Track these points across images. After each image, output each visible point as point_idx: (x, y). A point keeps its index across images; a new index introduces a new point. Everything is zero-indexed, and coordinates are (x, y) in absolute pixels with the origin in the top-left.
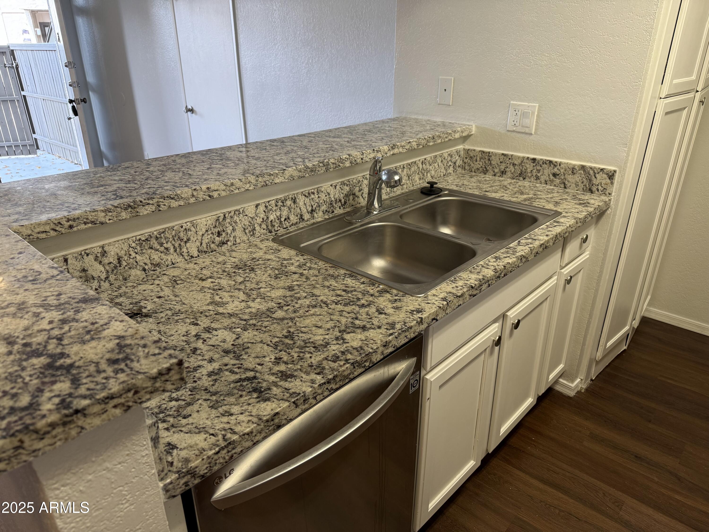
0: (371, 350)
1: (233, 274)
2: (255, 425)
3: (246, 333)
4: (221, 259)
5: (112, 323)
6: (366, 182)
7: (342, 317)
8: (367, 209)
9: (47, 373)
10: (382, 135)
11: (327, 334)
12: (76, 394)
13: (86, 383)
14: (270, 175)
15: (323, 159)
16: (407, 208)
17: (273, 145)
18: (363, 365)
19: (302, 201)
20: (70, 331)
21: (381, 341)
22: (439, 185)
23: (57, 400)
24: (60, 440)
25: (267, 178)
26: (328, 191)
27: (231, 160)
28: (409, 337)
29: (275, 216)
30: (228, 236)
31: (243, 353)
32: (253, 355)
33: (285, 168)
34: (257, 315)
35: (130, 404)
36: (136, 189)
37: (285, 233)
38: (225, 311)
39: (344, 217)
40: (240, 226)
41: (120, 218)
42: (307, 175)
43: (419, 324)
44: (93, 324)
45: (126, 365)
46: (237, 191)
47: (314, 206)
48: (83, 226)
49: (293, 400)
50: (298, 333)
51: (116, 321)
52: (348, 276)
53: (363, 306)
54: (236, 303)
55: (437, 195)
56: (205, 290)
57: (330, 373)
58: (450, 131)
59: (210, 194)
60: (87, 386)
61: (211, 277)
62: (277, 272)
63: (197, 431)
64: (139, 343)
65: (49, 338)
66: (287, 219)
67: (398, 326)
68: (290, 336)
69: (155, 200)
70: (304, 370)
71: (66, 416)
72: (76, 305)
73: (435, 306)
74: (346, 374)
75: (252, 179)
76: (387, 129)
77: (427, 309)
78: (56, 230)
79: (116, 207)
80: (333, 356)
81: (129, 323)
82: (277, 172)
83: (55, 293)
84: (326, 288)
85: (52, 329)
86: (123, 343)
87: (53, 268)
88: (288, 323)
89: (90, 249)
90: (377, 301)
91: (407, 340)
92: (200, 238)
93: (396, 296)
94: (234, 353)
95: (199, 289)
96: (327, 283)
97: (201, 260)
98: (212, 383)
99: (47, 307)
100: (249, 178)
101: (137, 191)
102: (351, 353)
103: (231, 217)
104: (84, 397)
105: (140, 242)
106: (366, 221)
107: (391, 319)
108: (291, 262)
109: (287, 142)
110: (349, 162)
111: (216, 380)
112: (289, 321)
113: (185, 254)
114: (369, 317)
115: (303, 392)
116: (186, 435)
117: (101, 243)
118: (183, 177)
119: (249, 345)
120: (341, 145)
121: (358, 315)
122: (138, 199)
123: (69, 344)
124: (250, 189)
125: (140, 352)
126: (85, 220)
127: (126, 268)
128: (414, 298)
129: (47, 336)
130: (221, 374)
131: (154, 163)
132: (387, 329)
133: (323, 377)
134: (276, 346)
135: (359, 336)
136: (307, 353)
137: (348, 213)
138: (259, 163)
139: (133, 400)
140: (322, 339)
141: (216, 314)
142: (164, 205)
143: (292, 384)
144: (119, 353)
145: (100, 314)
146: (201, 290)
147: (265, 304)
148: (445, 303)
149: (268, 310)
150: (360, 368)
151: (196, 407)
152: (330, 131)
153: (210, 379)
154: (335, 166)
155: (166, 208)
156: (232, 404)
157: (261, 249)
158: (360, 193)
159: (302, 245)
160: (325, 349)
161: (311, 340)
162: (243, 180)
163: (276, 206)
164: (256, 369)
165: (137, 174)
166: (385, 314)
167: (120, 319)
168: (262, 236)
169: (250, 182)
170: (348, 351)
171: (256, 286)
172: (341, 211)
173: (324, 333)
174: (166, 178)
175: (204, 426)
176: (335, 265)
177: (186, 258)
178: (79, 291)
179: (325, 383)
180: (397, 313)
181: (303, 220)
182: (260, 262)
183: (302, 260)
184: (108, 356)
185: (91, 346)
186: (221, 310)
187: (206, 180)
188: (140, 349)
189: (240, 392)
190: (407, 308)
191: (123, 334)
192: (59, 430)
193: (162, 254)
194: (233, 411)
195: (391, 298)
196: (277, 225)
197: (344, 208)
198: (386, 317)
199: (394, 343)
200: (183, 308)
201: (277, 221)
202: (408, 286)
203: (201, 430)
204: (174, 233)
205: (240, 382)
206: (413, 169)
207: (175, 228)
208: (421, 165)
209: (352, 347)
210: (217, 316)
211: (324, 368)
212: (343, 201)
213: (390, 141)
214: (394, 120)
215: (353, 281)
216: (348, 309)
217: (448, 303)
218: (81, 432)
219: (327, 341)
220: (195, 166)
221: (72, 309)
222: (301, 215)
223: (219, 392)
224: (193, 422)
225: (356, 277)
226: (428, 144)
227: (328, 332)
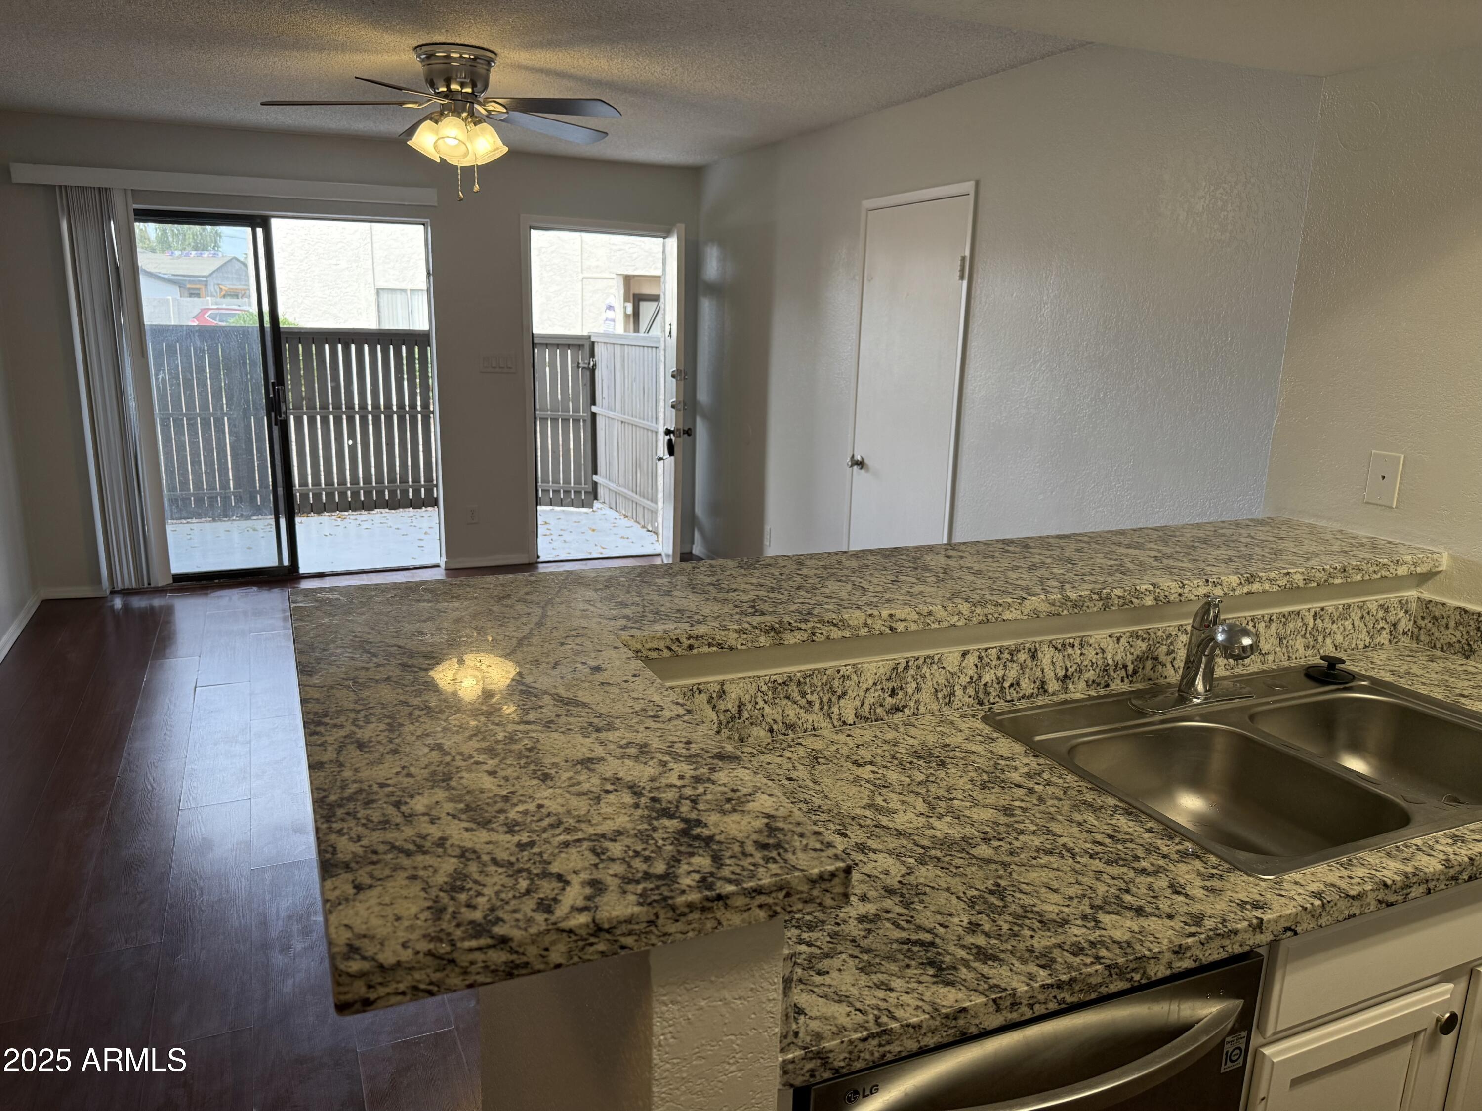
0: (1147, 953)
1: (909, 765)
2: (927, 1016)
3: (923, 869)
4: (890, 735)
5: (758, 795)
6: (1184, 638)
7: (1098, 883)
8: (1179, 691)
9: (682, 840)
10: (1231, 553)
11: (1068, 906)
12: (719, 876)
13: (730, 865)
14: (997, 605)
15: (1100, 586)
16: (1268, 703)
17: (1008, 551)
18: (1128, 976)
19: (1048, 656)
20: (705, 794)
21: (1171, 942)
22: (1349, 666)
23: (697, 877)
24: (693, 930)
25: (990, 609)
26: (1103, 645)
27: (931, 571)
28: (1229, 949)
29: (993, 675)
30: (908, 698)
31: (916, 899)
32: (933, 908)
33: (1025, 596)
34: (945, 843)
35: (778, 909)
36: (782, 603)
37: (1007, 709)
38: (891, 825)
39: (1130, 699)
40: (930, 684)
41: (756, 644)
42: (1065, 612)
43: (1254, 929)
44: (733, 790)
45: (779, 854)
46: (936, 625)
47: (1070, 670)
48: (706, 649)
49: (994, 997)
50: (1014, 891)
51: (763, 793)
52: (1121, 811)
53: (1143, 871)
54: (910, 815)
55: (1341, 687)
56: (862, 783)
57: (1064, 971)
58: (1385, 561)
59: (893, 625)
60: (731, 868)
61: (871, 763)
62: (985, 777)
63: (837, 998)
64: (795, 829)
65: (681, 797)
66: (1015, 685)
67: (1209, 924)
68: (998, 891)
69: (810, 625)
70: (1018, 955)
71: (708, 899)
72: (710, 761)
73: (1294, 903)
74: (1094, 982)
75: (965, 608)
76: (1243, 540)
77: (1276, 906)
78: (670, 650)
79: (754, 627)
80: (1073, 944)
81: (780, 800)
82: (1010, 601)
83: (683, 739)
84: (1074, 825)
85: (684, 786)
86: (773, 824)
87: (677, 703)
88: (997, 870)
89: (705, 683)
90: (1173, 868)
91: (1224, 955)
92: (862, 694)
93: (1214, 867)
94: (901, 896)
95: (851, 778)
96: (1077, 817)
97: (858, 731)
98: (863, 933)
99: (676, 756)
100: (960, 606)
101: (785, 605)
102: (1107, 948)
103: (918, 667)
104: (730, 881)
105: (775, 686)
106: (1175, 714)
107: (1196, 908)
108: (1014, 764)
109: (1035, 547)
110: (1152, 598)
111: (869, 931)
112: (999, 867)
113: (834, 716)
114: (1152, 894)
115: (1012, 989)
116: (820, 999)
117: (721, 678)
118: (854, 592)
119: (928, 890)
120: (1141, 564)
121: (1131, 886)
122: (787, 619)
123: (705, 811)
124: (957, 624)
125: (796, 841)
126: (710, 641)
127: (747, 722)
128: (1251, 879)
129: (678, 794)
130: (879, 923)
131: (808, 562)
132: (1185, 923)
133: (1050, 975)
134: (972, 902)
135: (1128, 923)
136: (1026, 928)
137: (1138, 694)
138: (979, 582)
139: (782, 904)
140: (1056, 911)
141: (876, 826)
142: (822, 634)
143: (994, 971)
144: (769, 836)
145: (742, 780)
146: (854, 781)
147: (959, 828)
148: (1317, 902)
149: (964, 839)
150: (1121, 980)
151: (836, 962)
152: (1122, 533)
153: (860, 926)
154: (1122, 601)
155: (823, 638)
156: (892, 975)
157: (961, 731)
158: (1170, 658)
159: (1038, 738)
160: (1060, 930)
161: (1035, 909)
162: (950, 609)
163: (999, 658)
164: (935, 931)
165: (784, 577)
166: (1186, 896)
167: (768, 792)
168: (965, 708)
169: (959, 613)
170: (1102, 943)
171: (946, 794)
172: (1125, 687)
173: (1061, 902)
174: (828, 591)
175: (847, 994)
176: (1099, 786)
177: (836, 723)
178: (714, 743)
179: (1052, 985)
180: (1212, 899)
181: (1046, 691)
182: (957, 754)
183: (1034, 765)
184: (755, 837)
185: (733, 818)
186: (884, 821)
187: (888, 601)
188: (796, 837)
189: (906, 960)
190: (1234, 895)
191: (773, 813)
192: (695, 915)
193: (802, 711)
194: (893, 985)
195: (1202, 869)
196: (994, 694)
197: (1131, 682)
198: (1188, 901)
199: (1197, 952)
200: (827, 805)
201: (995, 685)
202: (1243, 855)
203: (843, 998)
204: (825, 679)
205: (908, 943)
206: (1291, 626)
207: (827, 672)
208: (1312, 620)
209: (1111, 938)
210: (877, 830)
211: (1053, 961)
212: (1130, 668)
213: (1245, 566)
214: (1261, 523)
215: (1131, 824)
216: (1114, 870)
217: (1323, 905)
218: (716, 928)
219: (1066, 918)
220: (872, 575)
221: (706, 765)
222: (1043, 683)
223: (873, 951)
224: (832, 983)
225: (1136, 816)
226: (1331, 580)
227: (1069, 903)
